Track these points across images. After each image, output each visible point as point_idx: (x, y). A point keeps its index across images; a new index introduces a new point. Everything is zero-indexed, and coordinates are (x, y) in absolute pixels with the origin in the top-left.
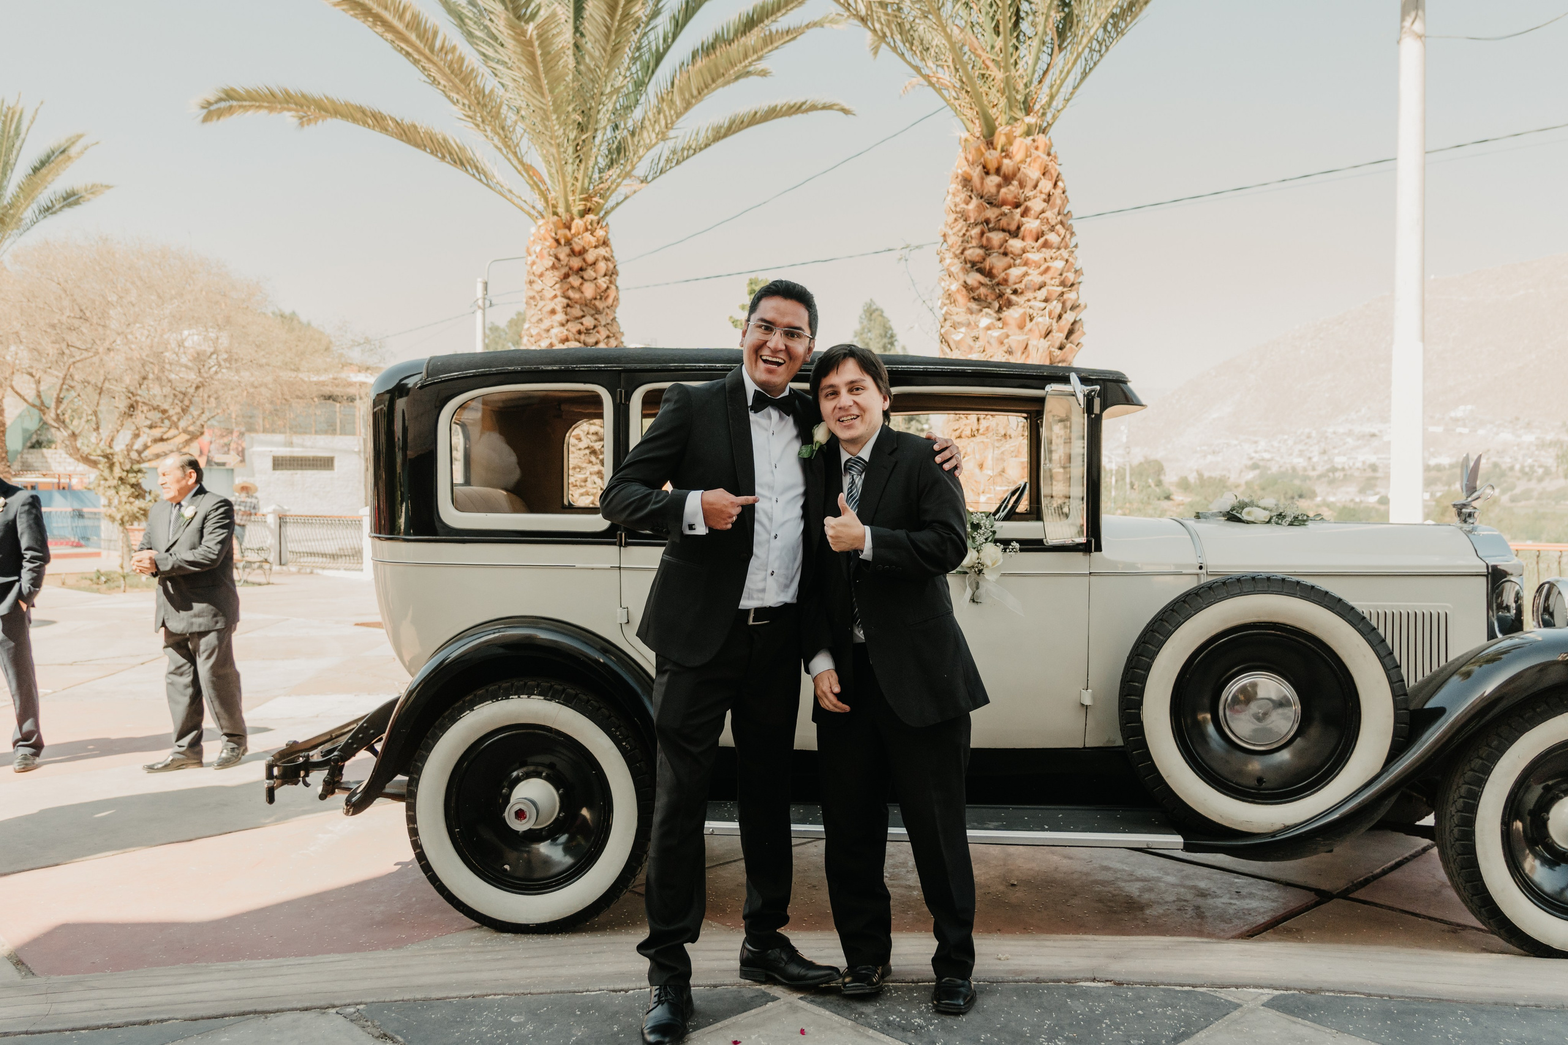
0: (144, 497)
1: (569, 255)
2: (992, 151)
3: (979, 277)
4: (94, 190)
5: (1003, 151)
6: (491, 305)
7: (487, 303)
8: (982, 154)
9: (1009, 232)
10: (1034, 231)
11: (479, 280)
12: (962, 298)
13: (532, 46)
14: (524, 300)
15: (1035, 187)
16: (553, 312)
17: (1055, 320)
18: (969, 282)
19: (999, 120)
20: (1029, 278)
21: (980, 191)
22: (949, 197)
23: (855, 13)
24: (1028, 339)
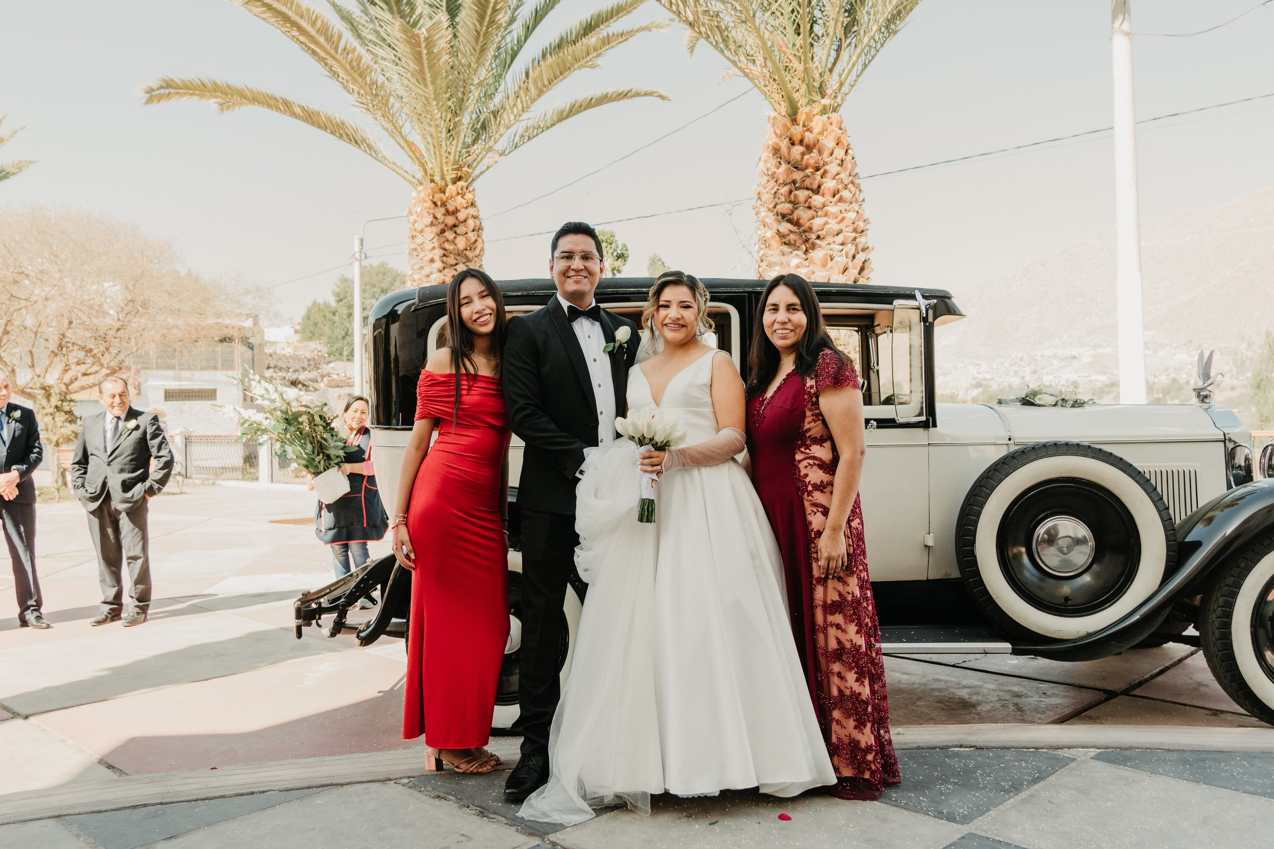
0: (75, 422)
1: (444, 215)
2: (796, 127)
3: (789, 226)
4: (20, 167)
5: (804, 126)
6: (366, 257)
7: (363, 256)
8: (789, 129)
9: (812, 190)
10: (832, 189)
11: (356, 237)
12: (775, 243)
13: (420, 47)
14: (408, 252)
15: (831, 154)
16: (432, 261)
17: (850, 259)
18: (781, 230)
19: (800, 102)
20: (829, 226)
21: (788, 158)
22: (762, 163)
23: (684, 19)
24: (830, 275)
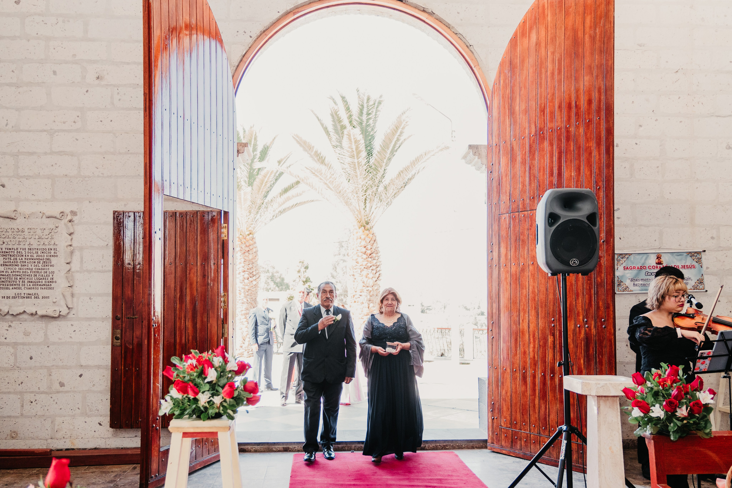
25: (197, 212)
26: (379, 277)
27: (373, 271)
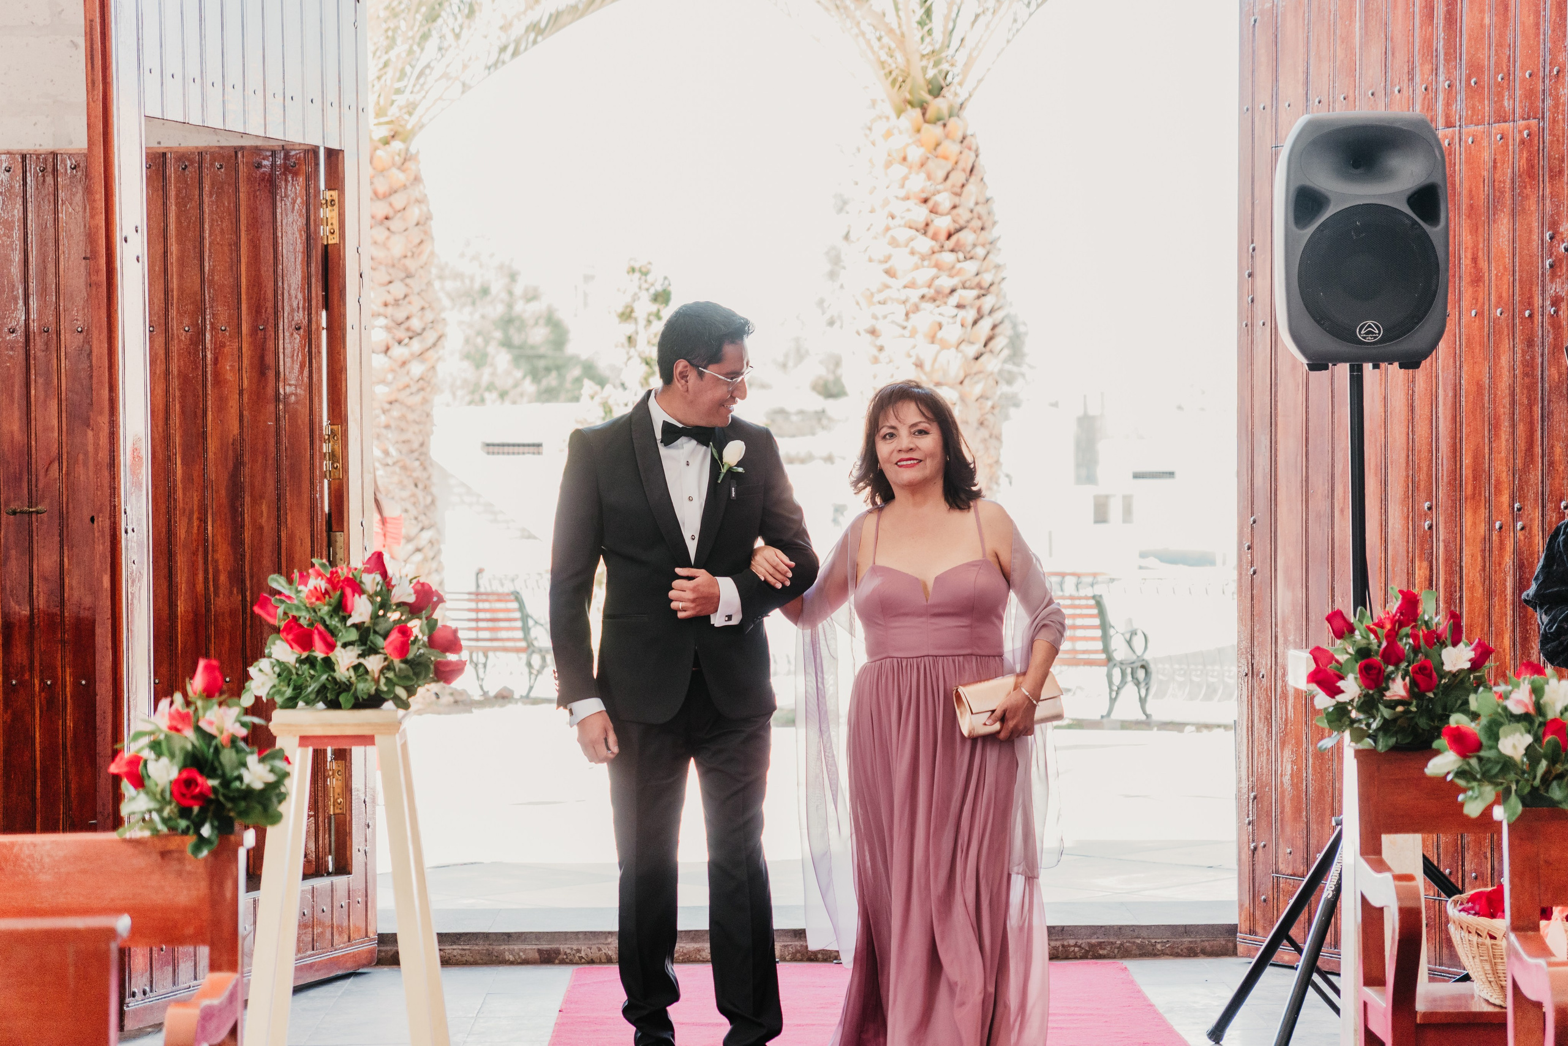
25: (236, 153)
26: (990, 339)
27: (962, 313)
